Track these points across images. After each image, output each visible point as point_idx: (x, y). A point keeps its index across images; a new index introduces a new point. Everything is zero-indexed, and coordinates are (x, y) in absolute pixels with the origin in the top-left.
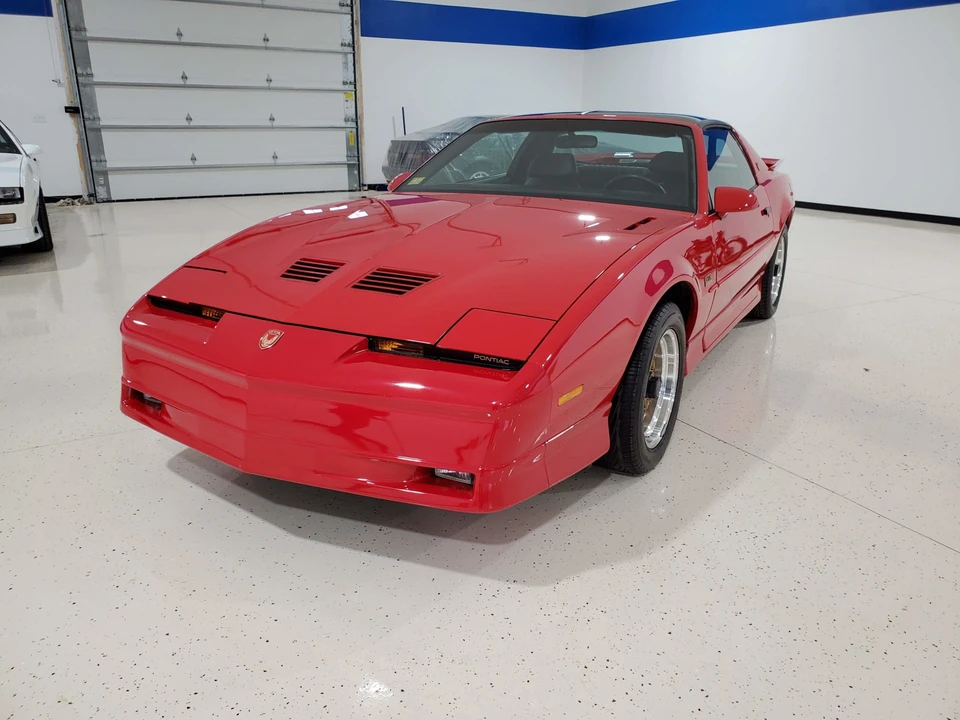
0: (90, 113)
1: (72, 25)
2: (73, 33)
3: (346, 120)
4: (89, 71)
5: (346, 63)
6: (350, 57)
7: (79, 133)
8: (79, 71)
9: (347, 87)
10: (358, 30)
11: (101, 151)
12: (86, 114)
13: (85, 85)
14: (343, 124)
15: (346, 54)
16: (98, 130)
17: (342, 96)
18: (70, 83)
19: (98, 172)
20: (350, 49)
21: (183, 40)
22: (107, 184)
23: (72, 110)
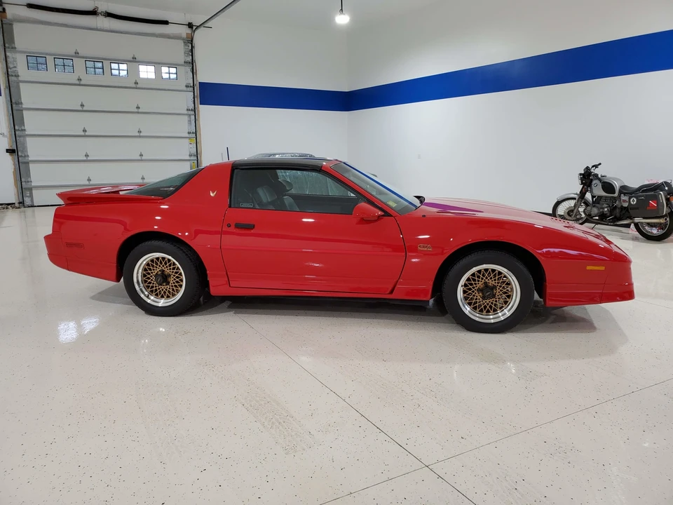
0: (22, 152)
1: (13, 101)
2: (14, 106)
3: (190, 156)
4: (23, 128)
5: (190, 121)
6: (193, 117)
7: (14, 164)
8: (16, 128)
9: (191, 135)
10: (198, 101)
11: (29, 176)
12: (20, 154)
13: (20, 136)
14: (188, 158)
15: (190, 115)
16: (27, 163)
17: (187, 141)
18: (11, 135)
19: (26, 189)
20: (193, 113)
21: (85, 109)
22: (31, 196)
23: (10, 151)
